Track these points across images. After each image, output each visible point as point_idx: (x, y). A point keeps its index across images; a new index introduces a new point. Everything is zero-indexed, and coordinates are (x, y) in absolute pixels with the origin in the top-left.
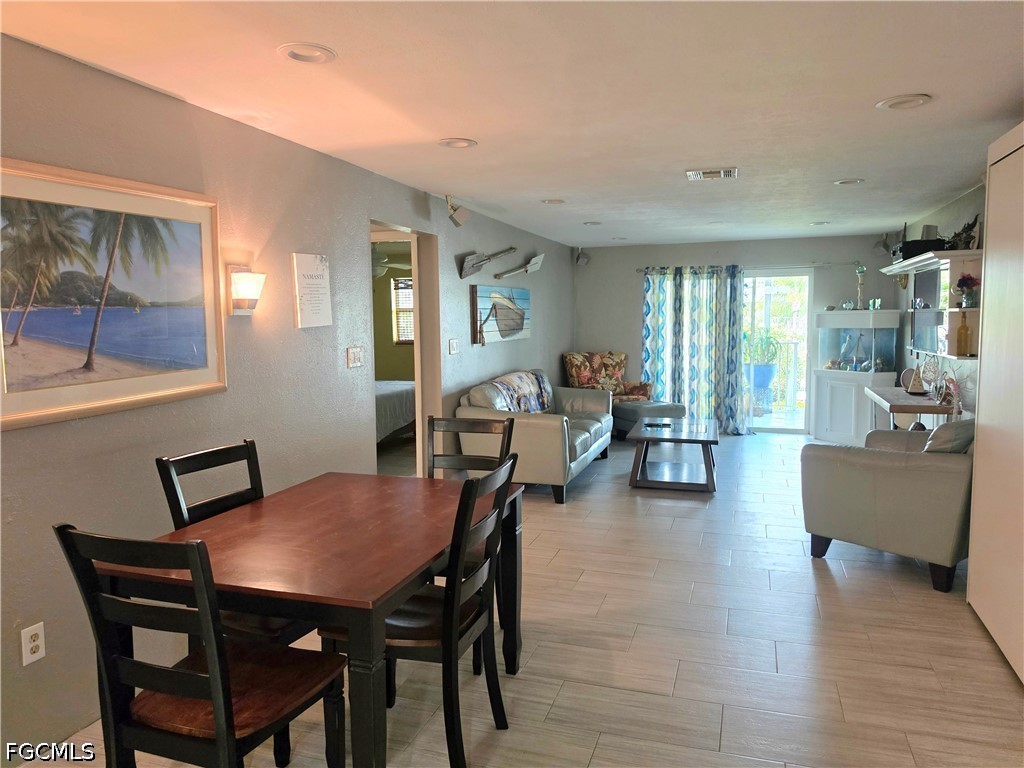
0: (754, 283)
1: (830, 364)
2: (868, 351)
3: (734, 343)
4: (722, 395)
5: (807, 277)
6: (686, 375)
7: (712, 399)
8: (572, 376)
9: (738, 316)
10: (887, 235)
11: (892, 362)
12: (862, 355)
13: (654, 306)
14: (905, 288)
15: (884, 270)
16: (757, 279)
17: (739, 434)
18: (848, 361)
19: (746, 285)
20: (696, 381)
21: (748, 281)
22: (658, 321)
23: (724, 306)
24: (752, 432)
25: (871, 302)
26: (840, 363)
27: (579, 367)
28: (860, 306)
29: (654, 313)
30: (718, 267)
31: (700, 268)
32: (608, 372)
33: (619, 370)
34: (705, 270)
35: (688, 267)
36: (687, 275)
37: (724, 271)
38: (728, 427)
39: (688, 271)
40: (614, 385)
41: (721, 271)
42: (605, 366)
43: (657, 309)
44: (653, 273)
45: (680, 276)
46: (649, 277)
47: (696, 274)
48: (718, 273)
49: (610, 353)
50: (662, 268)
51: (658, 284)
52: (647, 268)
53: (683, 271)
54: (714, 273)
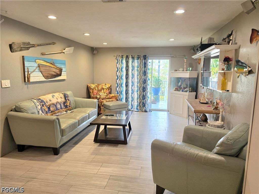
0: (152, 62)
1: (175, 89)
2: (187, 85)
3: (145, 82)
4: (141, 99)
5: (169, 60)
6: (130, 92)
7: (138, 100)
8: (90, 92)
9: (146, 73)
10: (194, 46)
11: (194, 89)
12: (185, 86)
13: (120, 69)
14: (200, 64)
15: (193, 57)
16: (153, 60)
17: (146, 112)
18: (180, 88)
19: (150, 62)
20: (133, 94)
21: (150, 61)
22: (121, 74)
23: (142, 69)
24: (151, 111)
25: (188, 69)
26: (178, 89)
27: (93, 89)
28: (185, 70)
29: (120, 71)
30: (140, 56)
31: (134, 56)
32: (104, 91)
33: (108, 90)
34: (136, 56)
35: (131, 56)
36: (130, 58)
37: (142, 57)
38: (143, 109)
39: (130, 56)
40: (106, 96)
41: (141, 57)
42: (103, 89)
43: (121, 69)
44: (119, 57)
45: (128, 58)
46: (118, 58)
47: (133, 58)
48: (140, 58)
49: (105, 84)
50: (122, 56)
51: (121, 61)
52: (117, 55)
53: (128, 57)
54: (139, 58)
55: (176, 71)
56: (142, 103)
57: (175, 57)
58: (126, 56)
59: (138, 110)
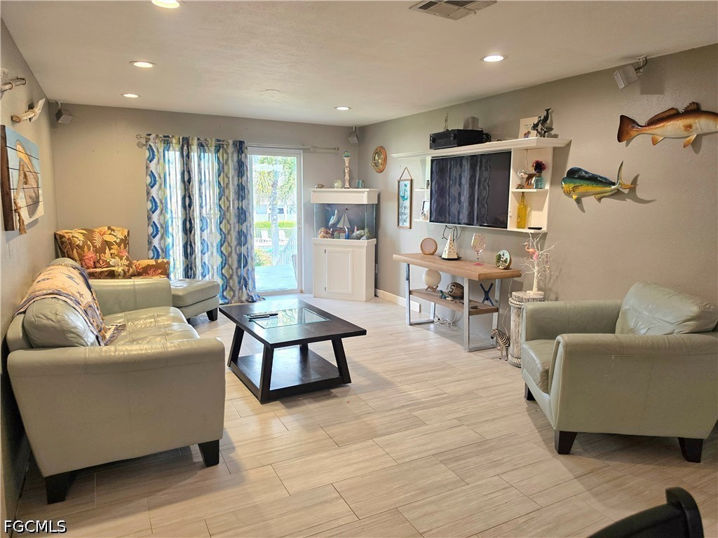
1: (323, 234)
3: (244, 216)
5: (295, 158)
7: (225, 271)
10: (356, 127)
11: (373, 230)
13: (160, 177)
14: (382, 172)
17: (253, 301)
18: (340, 231)
22: (165, 193)
26: (333, 233)
27: (81, 248)
28: (347, 185)
29: (161, 185)
30: (223, 141)
31: (206, 140)
32: (112, 251)
33: (125, 248)
34: (213, 143)
35: (196, 138)
36: (194, 147)
37: (231, 146)
38: (241, 296)
39: (195, 142)
40: (127, 266)
41: (228, 145)
42: (108, 244)
43: (163, 180)
44: (157, 141)
45: (188, 147)
46: (152, 145)
47: (202, 145)
48: (223, 147)
49: (109, 228)
50: (164, 137)
51: (162, 153)
52: (150, 135)
53: (190, 142)
54: (220, 147)
55: (322, 187)
56: (238, 277)
57: (312, 152)
58: (183, 138)
59: (227, 301)
